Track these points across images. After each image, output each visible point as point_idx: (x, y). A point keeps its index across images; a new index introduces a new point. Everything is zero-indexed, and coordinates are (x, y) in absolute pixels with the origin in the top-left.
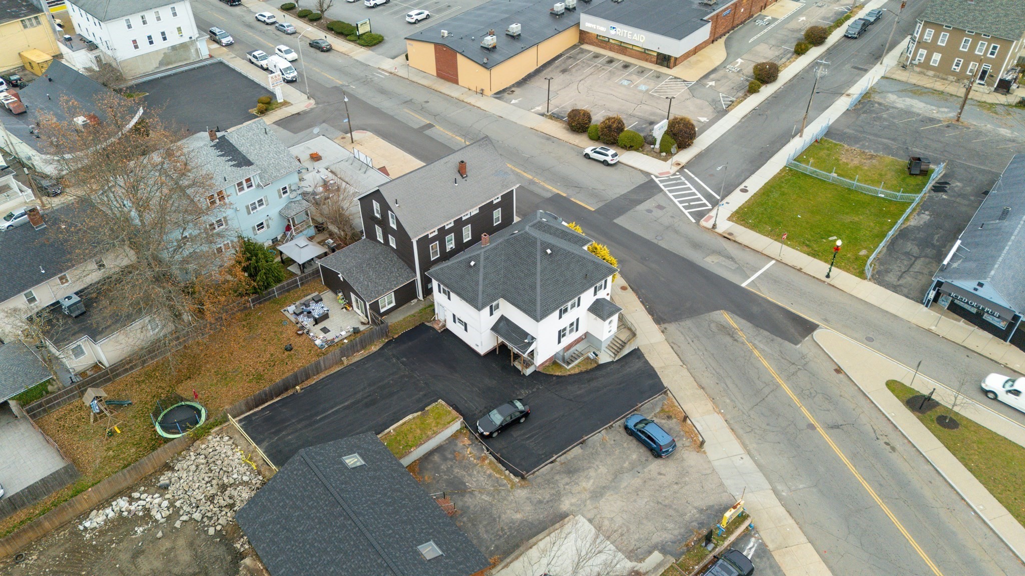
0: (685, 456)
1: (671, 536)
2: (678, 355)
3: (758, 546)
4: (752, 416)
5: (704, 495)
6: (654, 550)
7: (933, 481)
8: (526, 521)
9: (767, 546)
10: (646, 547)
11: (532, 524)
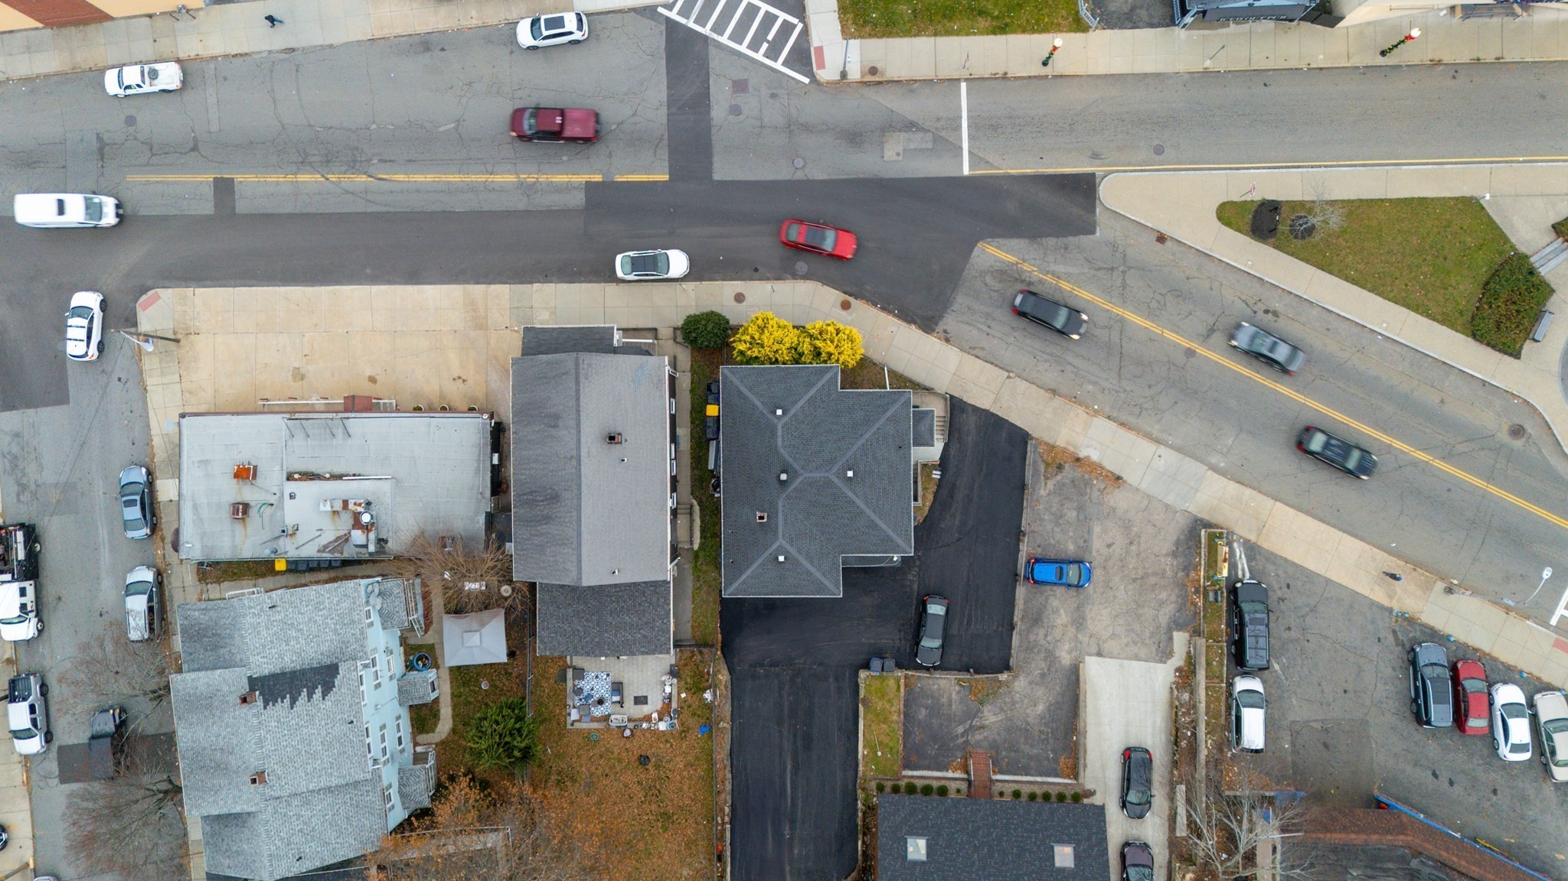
0: (1112, 503)
1: (1173, 605)
2: (992, 363)
3: (1244, 548)
4: (1128, 389)
5: (1162, 533)
6: (1172, 633)
7: (1329, 327)
8: (1050, 705)
9: (1249, 541)
10: (1164, 637)
11: (1058, 703)
